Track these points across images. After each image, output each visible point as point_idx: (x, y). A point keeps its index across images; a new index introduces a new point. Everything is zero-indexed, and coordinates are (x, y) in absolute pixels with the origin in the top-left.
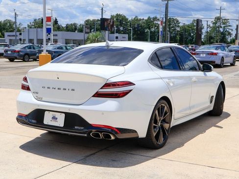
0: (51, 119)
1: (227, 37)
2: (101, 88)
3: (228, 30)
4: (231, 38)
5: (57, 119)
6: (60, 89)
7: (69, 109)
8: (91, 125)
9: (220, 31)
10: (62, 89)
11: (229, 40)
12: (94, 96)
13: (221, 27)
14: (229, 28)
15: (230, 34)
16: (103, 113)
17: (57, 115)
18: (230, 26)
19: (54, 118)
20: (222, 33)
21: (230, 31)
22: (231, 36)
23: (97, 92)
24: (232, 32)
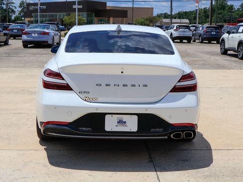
0: (117, 124)
1: (11, 14)
2: (179, 82)
3: (11, 7)
4: (15, 15)
5: (125, 122)
6: (126, 86)
7: (146, 110)
8: (171, 125)
9: (3, 8)
10: (129, 86)
11: (13, 18)
12: (171, 91)
13: (4, 4)
14: (12, 5)
15: (13, 12)
16: (186, 109)
17: (125, 118)
18: (13, 3)
19: (121, 122)
20: (5, 10)
21: (14, 8)
22: (14, 14)
23: (175, 86)
24: (15, 10)
